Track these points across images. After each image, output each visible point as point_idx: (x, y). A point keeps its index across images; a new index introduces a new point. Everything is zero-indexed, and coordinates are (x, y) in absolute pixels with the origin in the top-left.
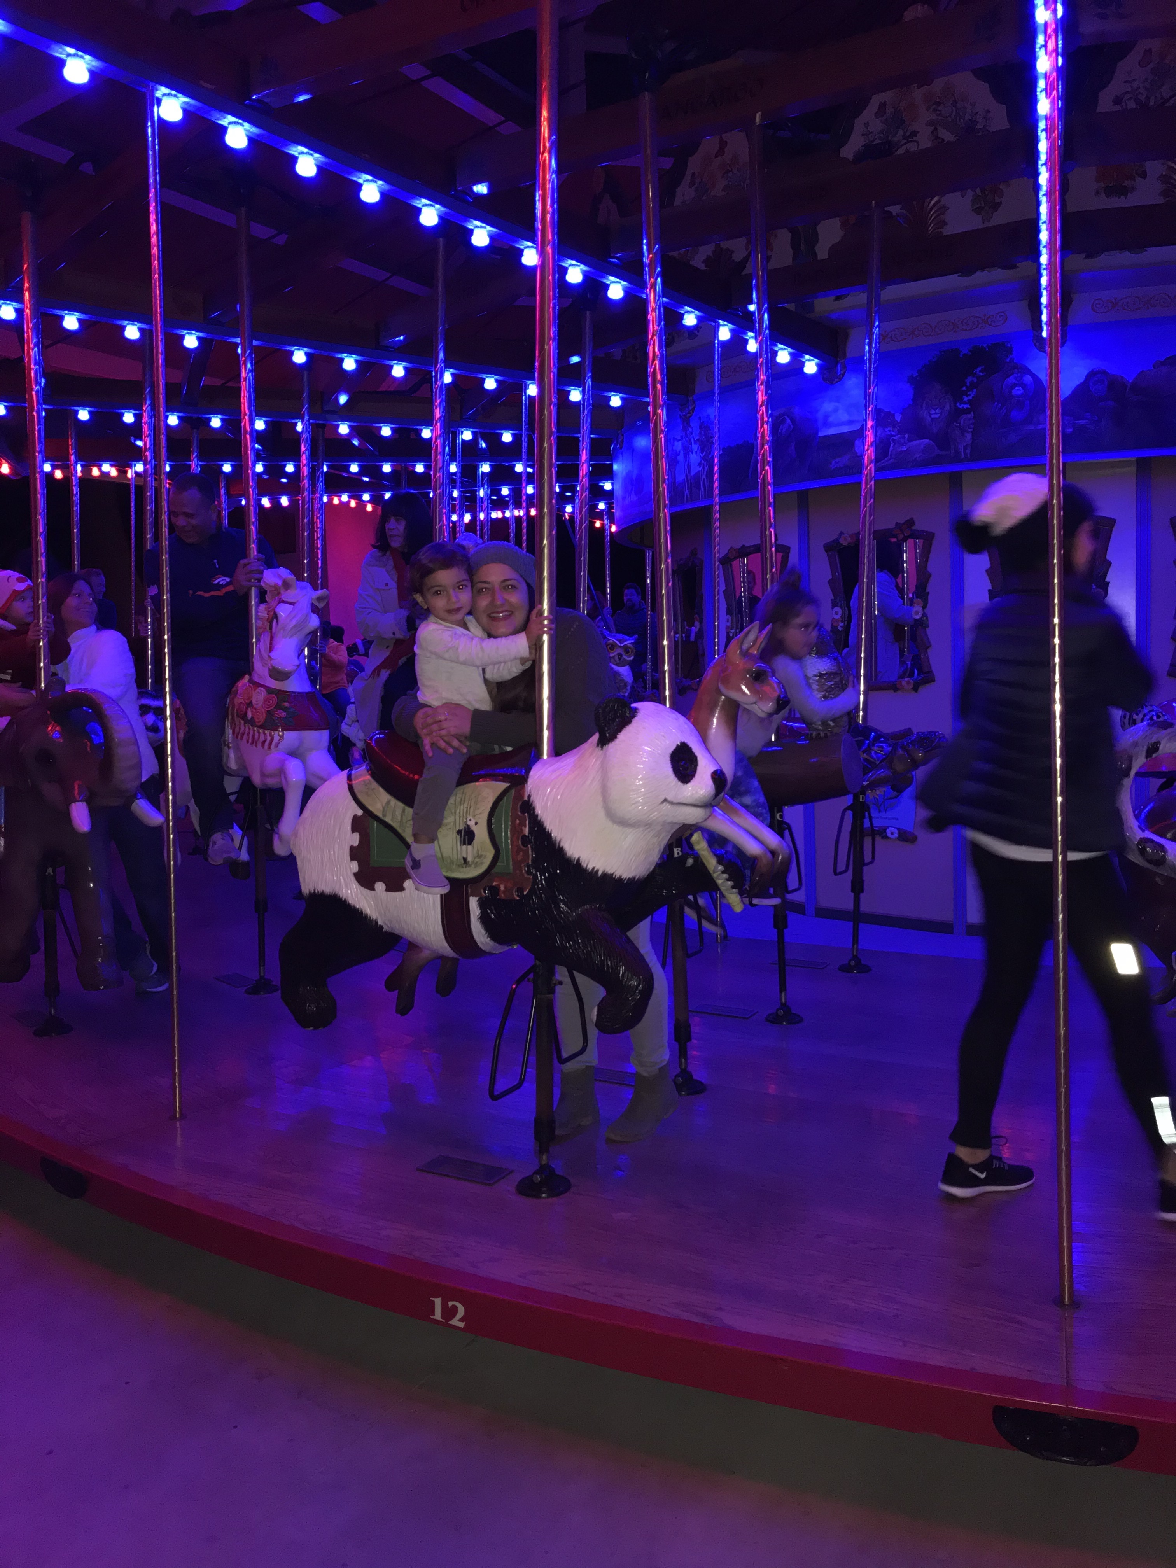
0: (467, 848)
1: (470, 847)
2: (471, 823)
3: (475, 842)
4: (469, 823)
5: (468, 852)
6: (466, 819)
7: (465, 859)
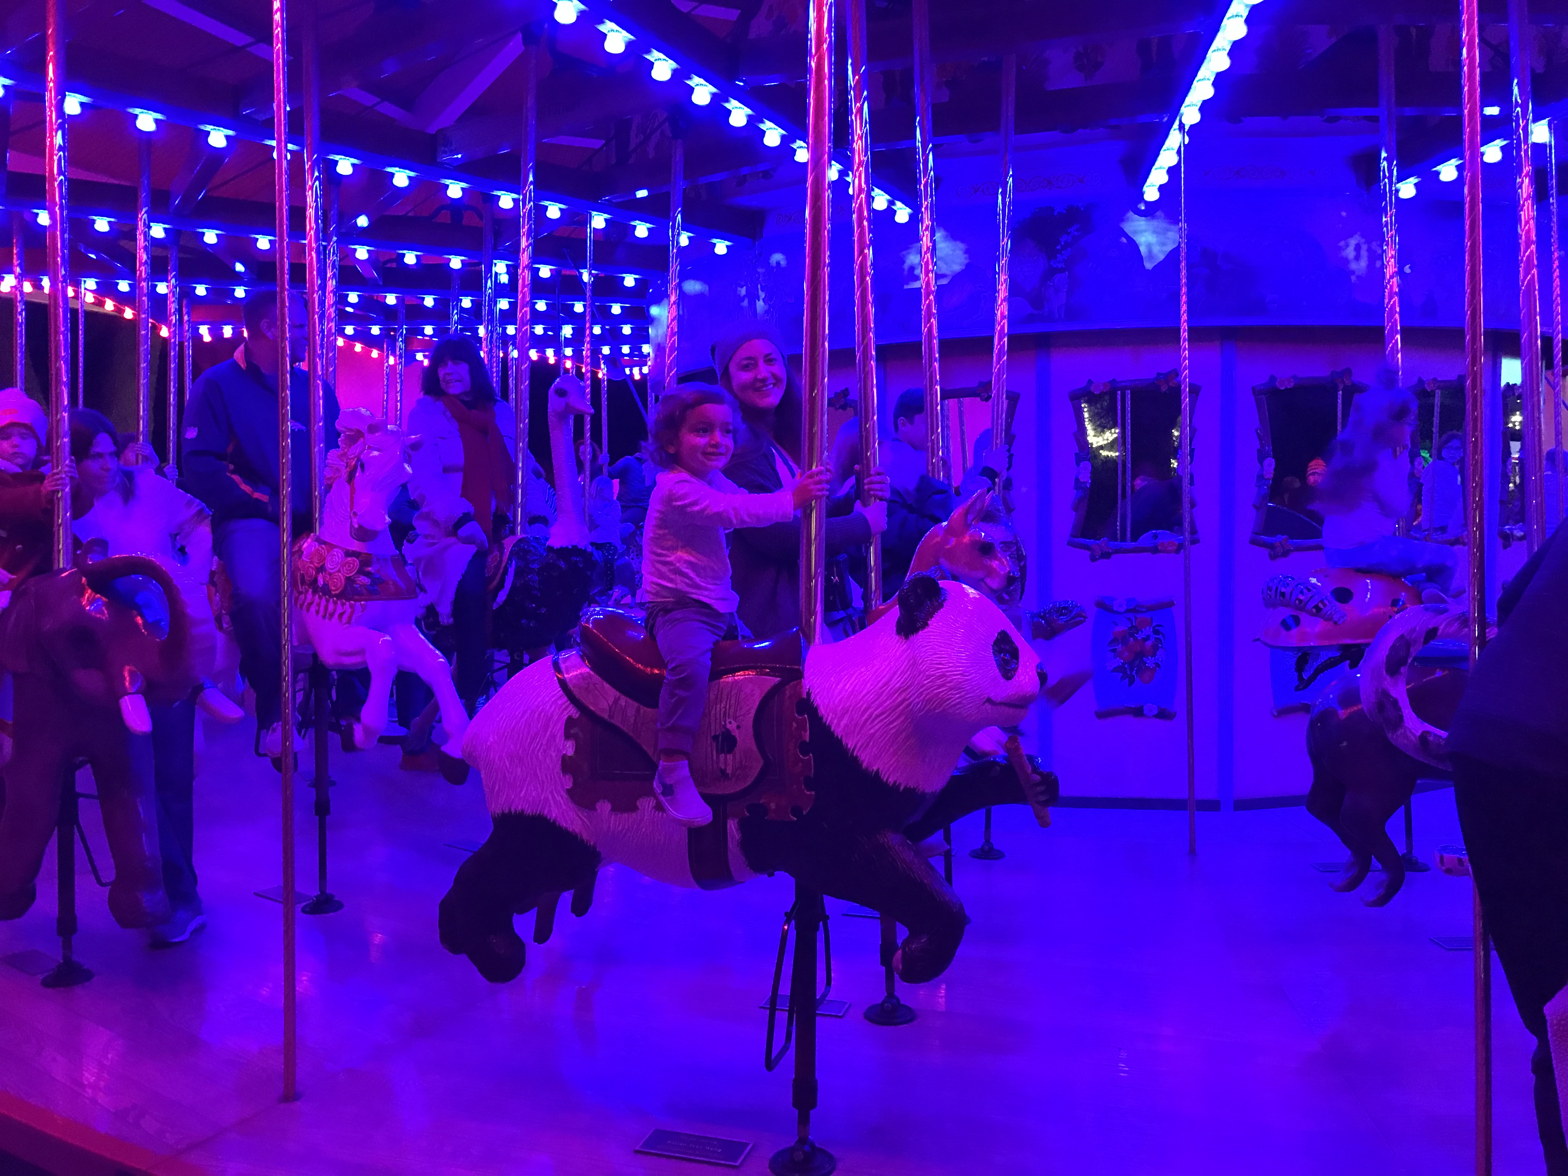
0: (726, 758)
1: (730, 757)
2: (732, 726)
3: (737, 749)
4: (728, 726)
5: (728, 762)
6: (725, 722)
7: (723, 772)
